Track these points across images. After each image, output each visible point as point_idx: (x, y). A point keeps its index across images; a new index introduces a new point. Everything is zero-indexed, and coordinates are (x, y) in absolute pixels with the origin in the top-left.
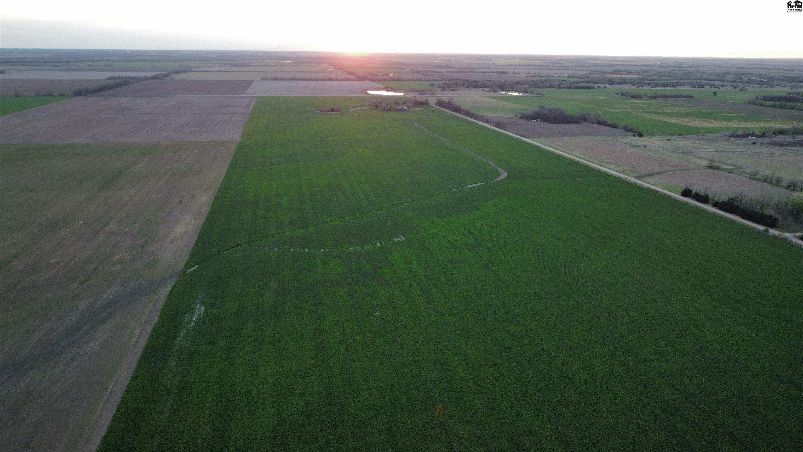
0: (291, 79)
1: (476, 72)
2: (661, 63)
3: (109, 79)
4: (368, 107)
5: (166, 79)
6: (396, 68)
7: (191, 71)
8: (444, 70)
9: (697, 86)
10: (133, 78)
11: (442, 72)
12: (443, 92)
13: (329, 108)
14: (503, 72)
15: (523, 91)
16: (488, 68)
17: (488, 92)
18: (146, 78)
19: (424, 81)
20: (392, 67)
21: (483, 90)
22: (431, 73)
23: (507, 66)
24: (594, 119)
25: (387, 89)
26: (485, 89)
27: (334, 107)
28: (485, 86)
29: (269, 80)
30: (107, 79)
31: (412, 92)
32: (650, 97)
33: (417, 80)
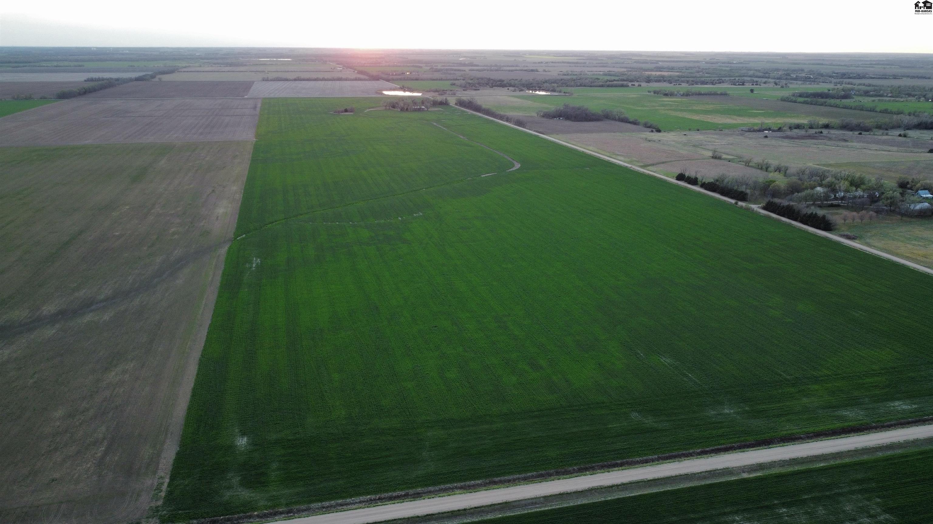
0: (295, 80)
1: (502, 70)
2: (711, 59)
3: (87, 81)
4: (384, 108)
5: (154, 80)
6: (413, 66)
7: (179, 72)
8: (467, 68)
9: (738, 84)
10: (117, 80)
11: (465, 71)
12: (465, 92)
13: (343, 109)
14: (532, 71)
15: (551, 90)
16: (517, 66)
17: (513, 91)
18: (131, 80)
19: (444, 80)
20: (409, 65)
21: (508, 89)
22: (452, 72)
23: (539, 63)
24: (617, 117)
25: (403, 89)
26: (511, 88)
27: (348, 108)
28: (511, 86)
29: (271, 80)
30: (85, 81)
31: (431, 93)
32: (683, 95)
33: (437, 80)
